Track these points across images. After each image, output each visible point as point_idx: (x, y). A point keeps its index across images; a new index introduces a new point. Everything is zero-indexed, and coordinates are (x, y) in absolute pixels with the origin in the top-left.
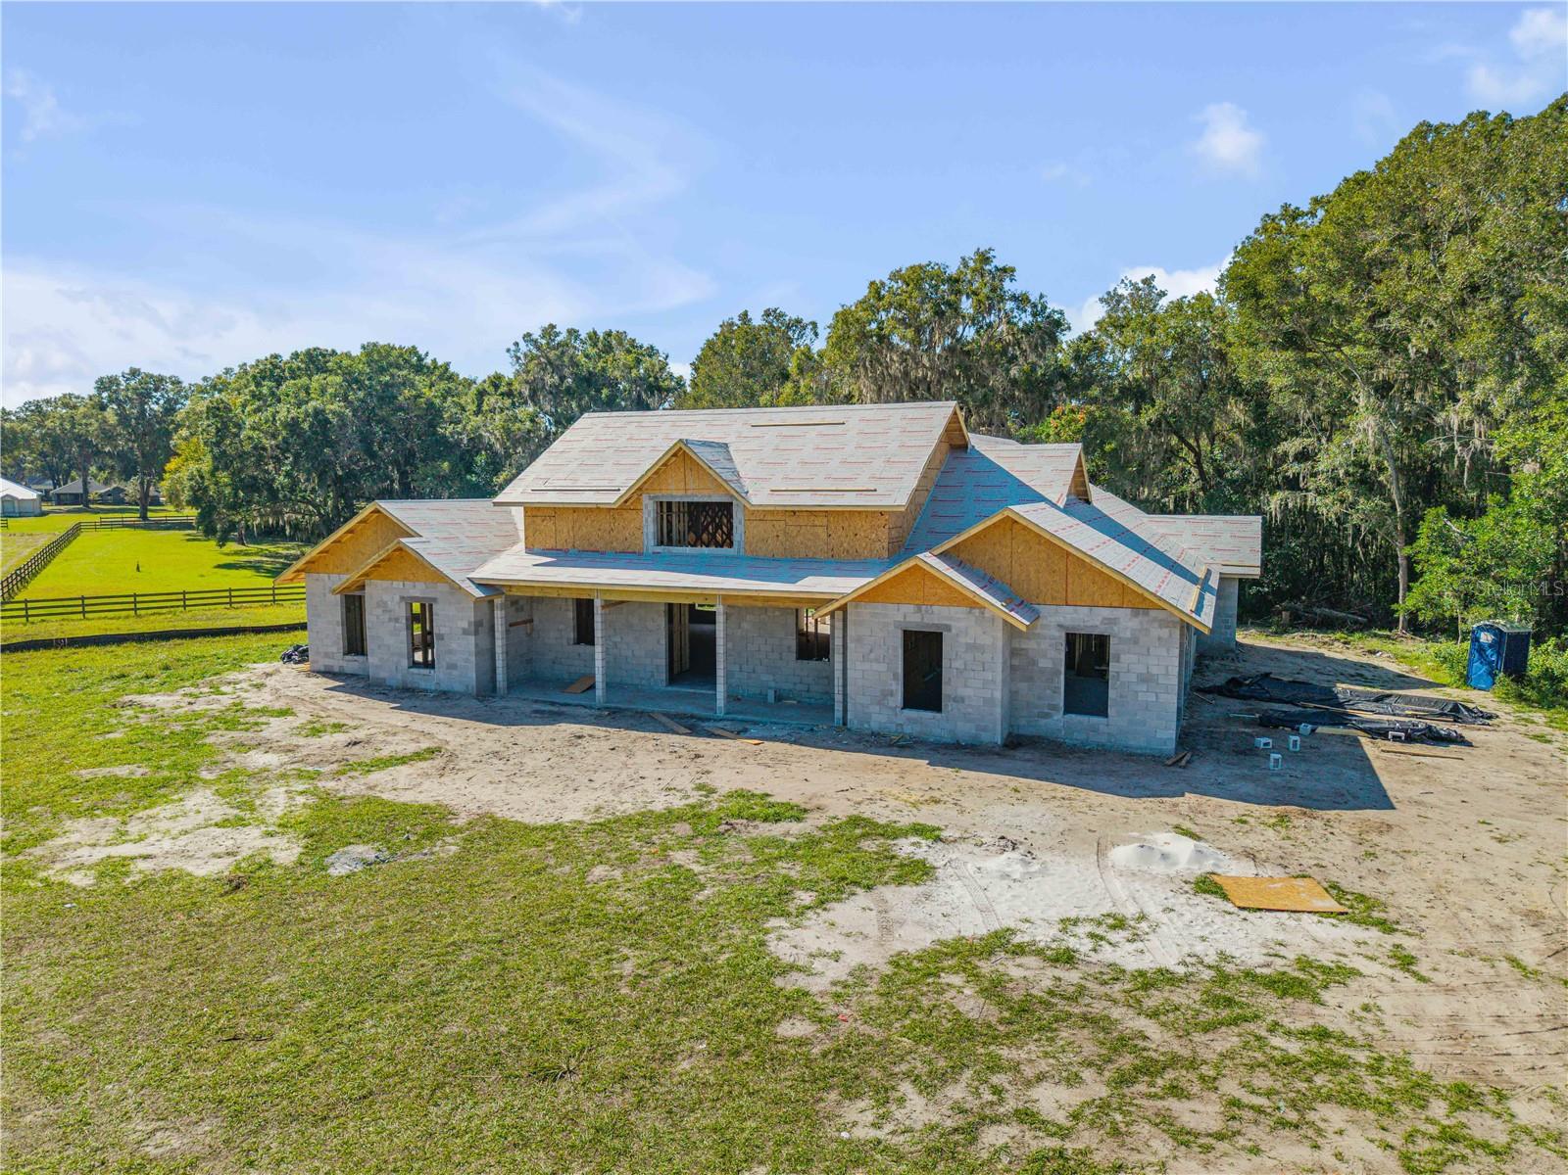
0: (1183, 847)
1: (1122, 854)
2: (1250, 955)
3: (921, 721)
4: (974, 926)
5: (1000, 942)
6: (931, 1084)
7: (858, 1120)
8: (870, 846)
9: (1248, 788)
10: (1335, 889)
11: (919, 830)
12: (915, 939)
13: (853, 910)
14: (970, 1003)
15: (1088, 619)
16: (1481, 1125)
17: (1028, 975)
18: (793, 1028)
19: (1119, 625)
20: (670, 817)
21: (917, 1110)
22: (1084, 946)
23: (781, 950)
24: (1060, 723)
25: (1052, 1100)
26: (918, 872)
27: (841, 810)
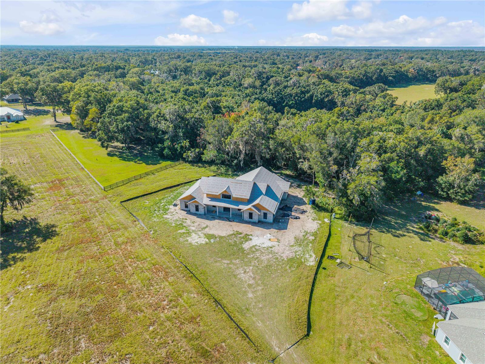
0: (269, 235)
1: (265, 237)
2: (270, 246)
3: (250, 220)
4: (254, 244)
5: (256, 245)
6: (252, 254)
7: (249, 256)
8: (247, 237)
9: (277, 227)
10: (278, 239)
11: (251, 235)
12: (251, 246)
13: (247, 243)
14: (254, 250)
15: (265, 212)
16: (277, 255)
17: (257, 247)
18: (245, 252)
19: (268, 213)
20: (232, 235)
21: (252, 256)
22: (260, 245)
23: (243, 247)
24: (263, 220)
25: (258, 255)
26: (251, 239)
27: (245, 233)
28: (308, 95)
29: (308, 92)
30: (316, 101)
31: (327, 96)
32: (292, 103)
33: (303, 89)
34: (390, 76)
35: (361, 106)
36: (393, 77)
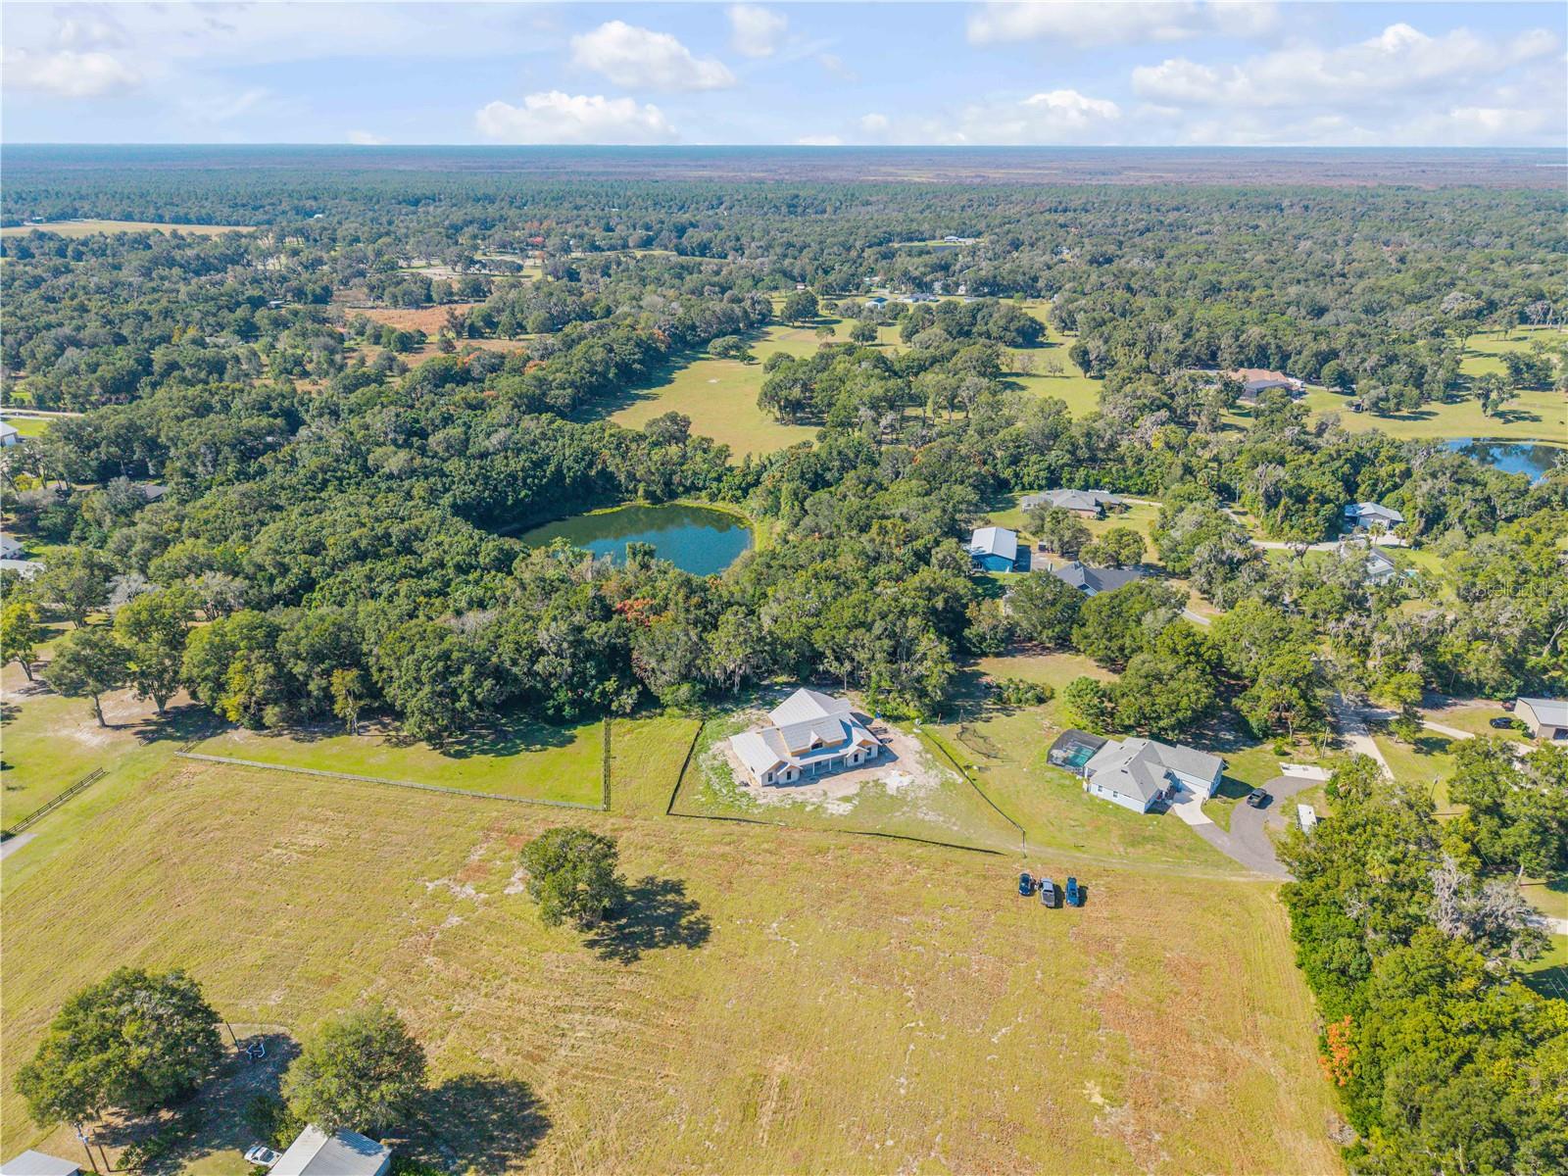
28: (551, 469)
29: (546, 460)
30: (574, 479)
31: (591, 465)
32: (526, 496)
33: (534, 457)
34: (634, 361)
35: (671, 475)
36: (640, 362)
